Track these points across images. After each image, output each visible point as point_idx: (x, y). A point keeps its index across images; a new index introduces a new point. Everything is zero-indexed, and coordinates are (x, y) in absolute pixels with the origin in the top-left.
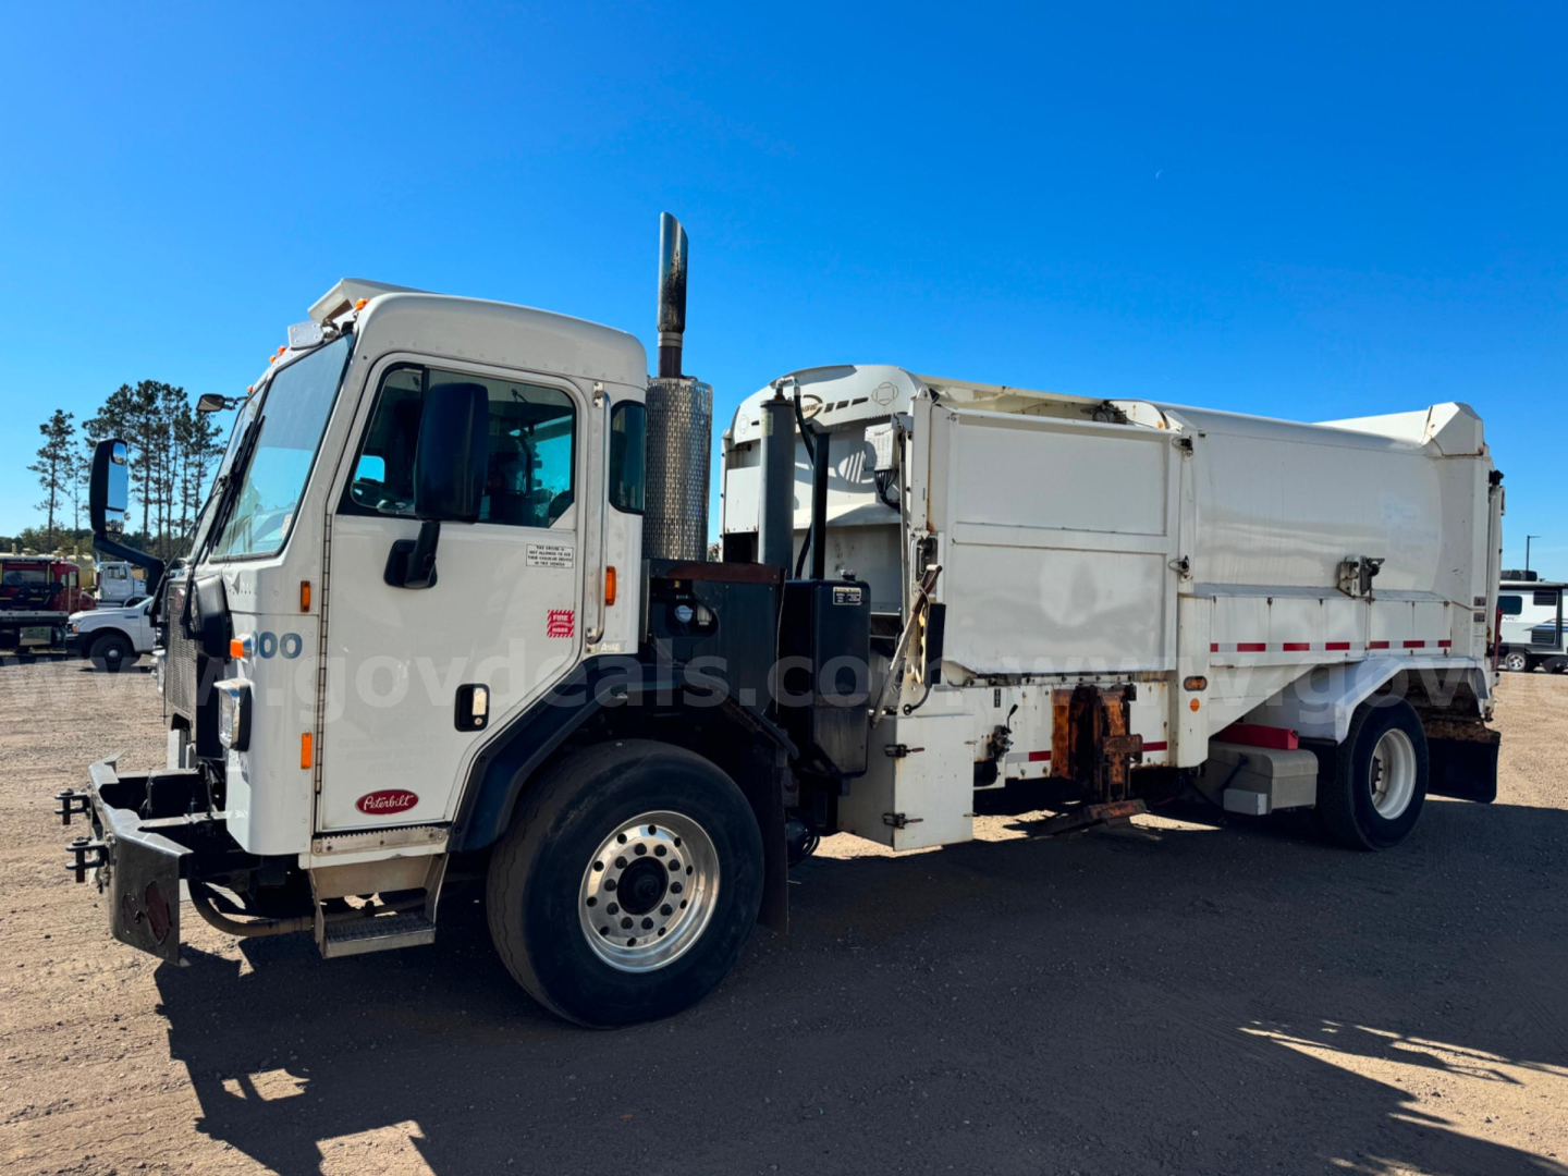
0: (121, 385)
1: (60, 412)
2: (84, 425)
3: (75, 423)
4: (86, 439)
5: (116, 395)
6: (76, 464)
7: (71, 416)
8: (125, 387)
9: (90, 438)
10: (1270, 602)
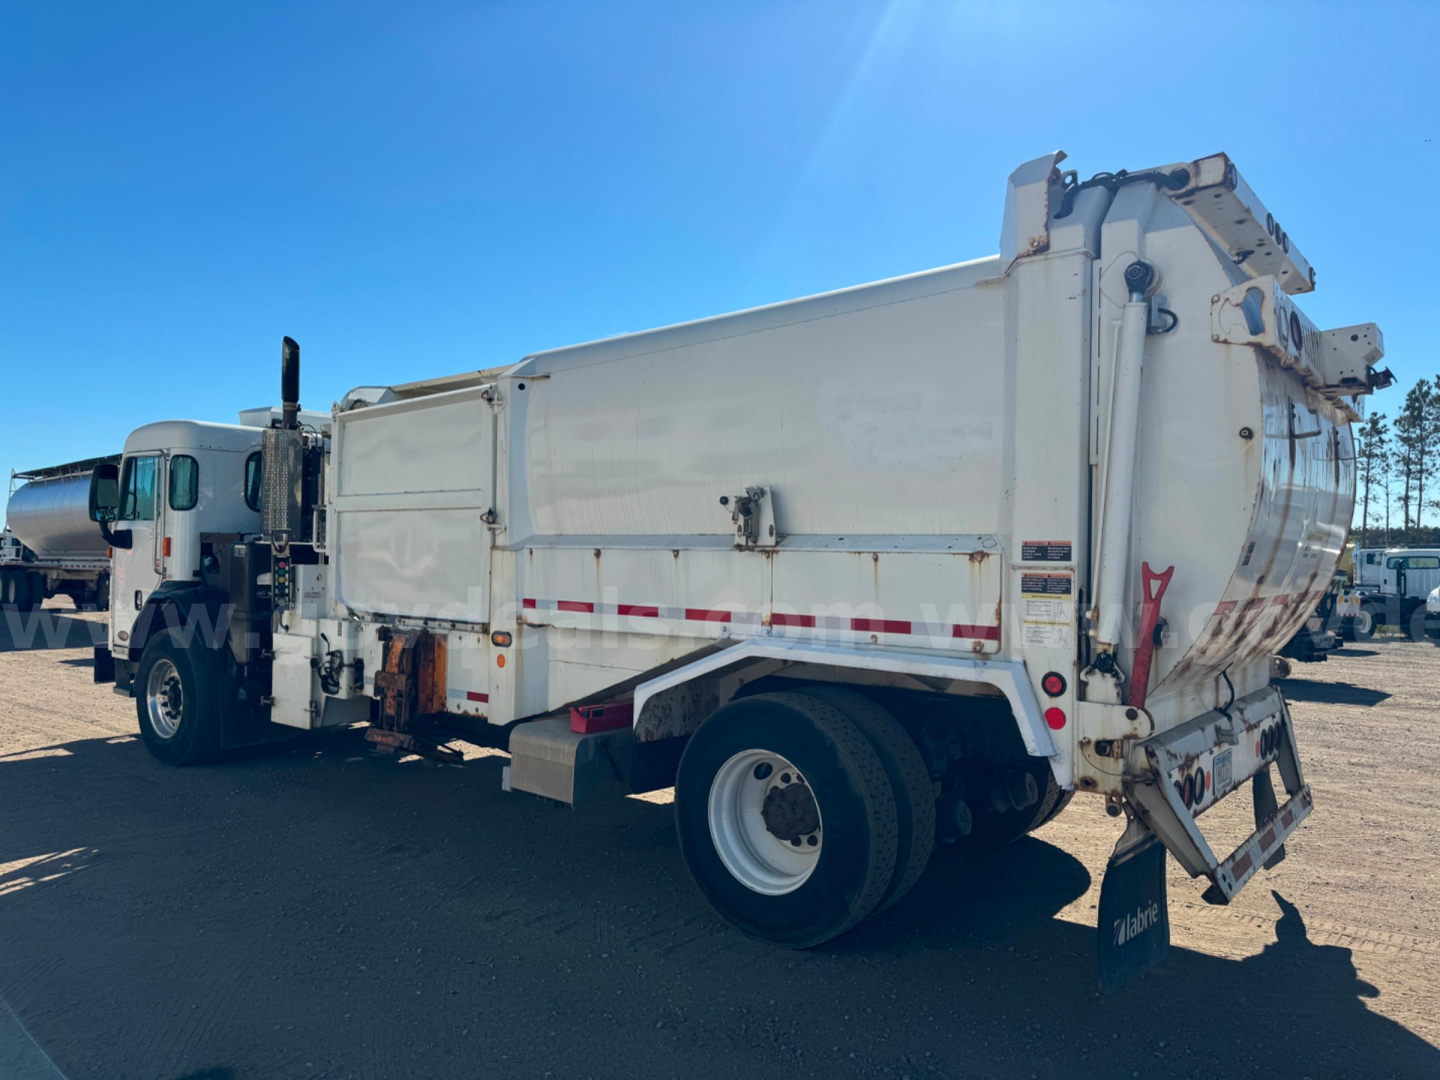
0: (1418, 381)
1: (1375, 414)
2: (1395, 424)
3: (1389, 422)
4: (1399, 436)
5: (1414, 392)
6: (1392, 460)
7: (1384, 417)
8: (1422, 383)
9: (1401, 434)
10: (598, 554)
